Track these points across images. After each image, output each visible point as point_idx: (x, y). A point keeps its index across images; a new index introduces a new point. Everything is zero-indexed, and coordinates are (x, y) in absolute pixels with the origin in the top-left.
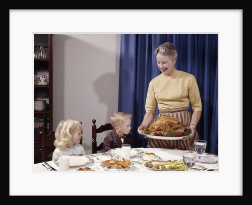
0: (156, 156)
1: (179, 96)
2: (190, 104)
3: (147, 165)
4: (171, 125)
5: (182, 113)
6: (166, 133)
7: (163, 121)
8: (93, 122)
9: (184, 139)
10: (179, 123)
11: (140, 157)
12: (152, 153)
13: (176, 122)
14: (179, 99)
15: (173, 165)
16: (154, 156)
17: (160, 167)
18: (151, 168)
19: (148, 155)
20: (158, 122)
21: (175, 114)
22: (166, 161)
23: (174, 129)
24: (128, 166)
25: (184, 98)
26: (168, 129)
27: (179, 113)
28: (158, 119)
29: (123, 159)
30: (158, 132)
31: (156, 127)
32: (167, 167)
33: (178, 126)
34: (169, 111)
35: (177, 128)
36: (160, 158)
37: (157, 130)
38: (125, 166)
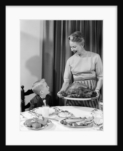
0: (70, 113)
1: (89, 70)
2: (96, 75)
3: (62, 123)
4: (82, 89)
5: (91, 80)
6: (79, 96)
7: (76, 86)
8: (21, 87)
9: (92, 100)
10: (88, 88)
11: (57, 114)
12: (66, 111)
13: (86, 87)
14: (89, 72)
15: (83, 122)
16: (68, 113)
17: (73, 124)
18: (66, 125)
19: (63, 113)
20: (73, 87)
21: (86, 81)
22: (78, 118)
23: (85, 93)
24: (46, 124)
25: (93, 71)
26: (81, 92)
27: (89, 81)
28: (73, 85)
29: (43, 117)
30: (73, 95)
31: (71, 91)
32: (79, 124)
33: (88, 90)
34: (82, 79)
35: (87, 92)
36: (72, 115)
37: (72, 94)
38: (44, 124)
